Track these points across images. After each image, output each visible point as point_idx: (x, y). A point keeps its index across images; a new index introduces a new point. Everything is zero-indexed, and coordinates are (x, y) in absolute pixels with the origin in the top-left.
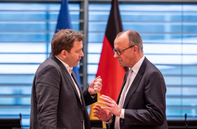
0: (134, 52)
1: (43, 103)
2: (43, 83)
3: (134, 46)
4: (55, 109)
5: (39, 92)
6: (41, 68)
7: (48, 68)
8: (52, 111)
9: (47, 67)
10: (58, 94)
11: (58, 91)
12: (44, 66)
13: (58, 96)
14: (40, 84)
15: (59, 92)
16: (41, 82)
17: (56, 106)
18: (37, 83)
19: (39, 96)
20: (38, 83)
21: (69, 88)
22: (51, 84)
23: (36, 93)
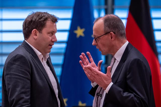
0: (111, 39)
1: (14, 97)
2: (13, 74)
3: (110, 32)
4: (29, 102)
5: (9, 84)
6: (9, 59)
7: (16, 58)
8: (25, 104)
9: (16, 56)
10: (29, 85)
11: (29, 82)
12: (12, 56)
13: (30, 87)
14: (9, 76)
15: (30, 84)
16: (10, 74)
17: (29, 98)
18: (6, 76)
19: (9, 89)
20: (7, 74)
21: (41, 79)
22: (21, 75)
23: (6, 86)
